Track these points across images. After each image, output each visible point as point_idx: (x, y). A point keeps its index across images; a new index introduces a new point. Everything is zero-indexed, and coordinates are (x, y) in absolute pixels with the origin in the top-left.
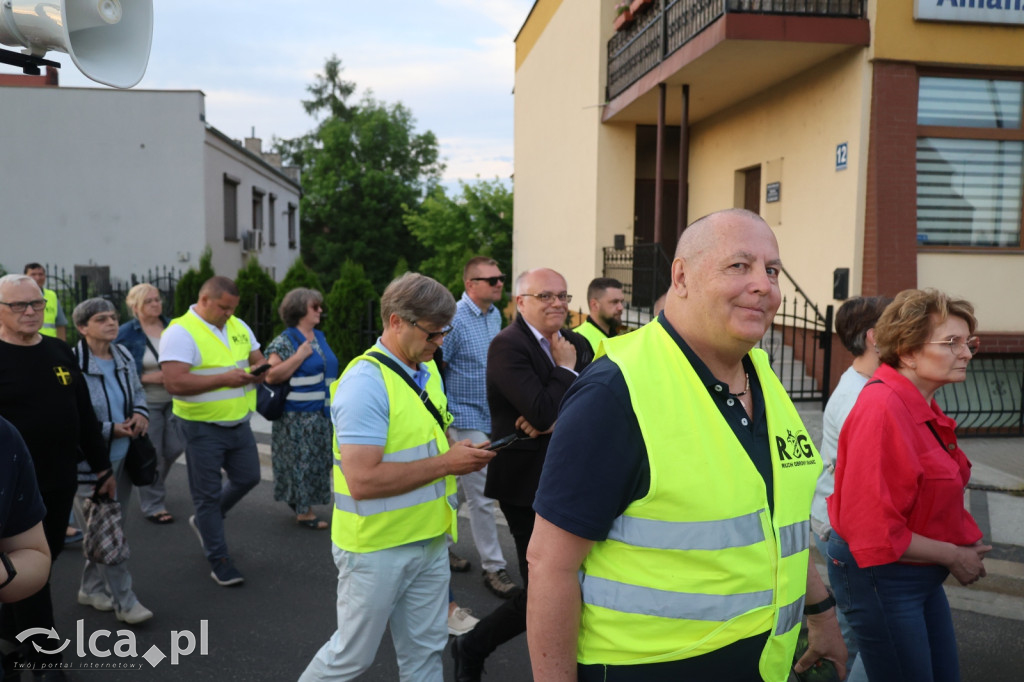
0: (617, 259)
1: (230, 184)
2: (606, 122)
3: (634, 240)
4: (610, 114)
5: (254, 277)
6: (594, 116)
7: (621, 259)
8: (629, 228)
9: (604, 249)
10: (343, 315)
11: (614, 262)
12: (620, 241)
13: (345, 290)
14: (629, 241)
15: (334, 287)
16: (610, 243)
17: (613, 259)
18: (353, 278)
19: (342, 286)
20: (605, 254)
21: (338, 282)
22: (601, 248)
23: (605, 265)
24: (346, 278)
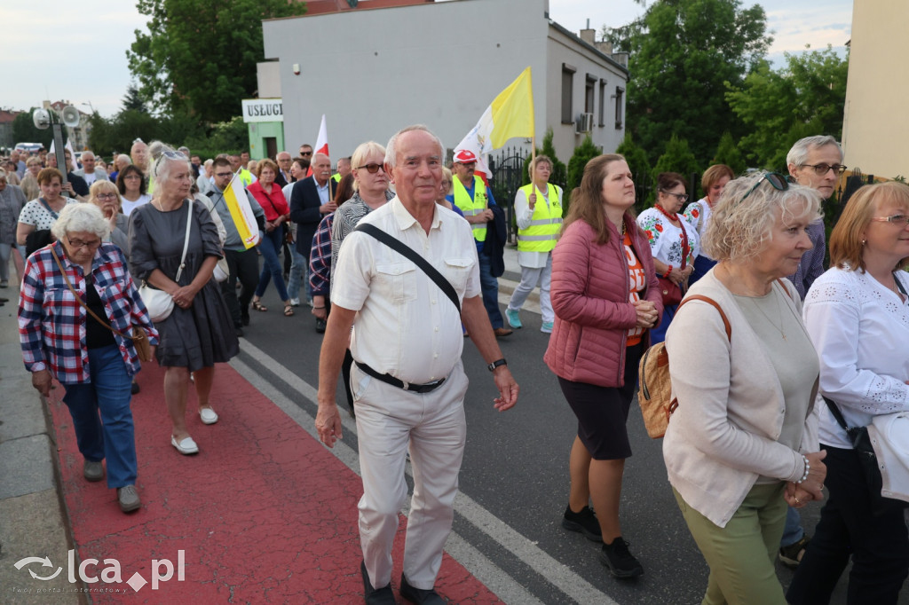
1: (568, 73)
5: (588, 154)
13: (670, 164)
15: (659, 161)
18: (677, 153)
19: (667, 160)
21: (663, 157)
24: (671, 152)
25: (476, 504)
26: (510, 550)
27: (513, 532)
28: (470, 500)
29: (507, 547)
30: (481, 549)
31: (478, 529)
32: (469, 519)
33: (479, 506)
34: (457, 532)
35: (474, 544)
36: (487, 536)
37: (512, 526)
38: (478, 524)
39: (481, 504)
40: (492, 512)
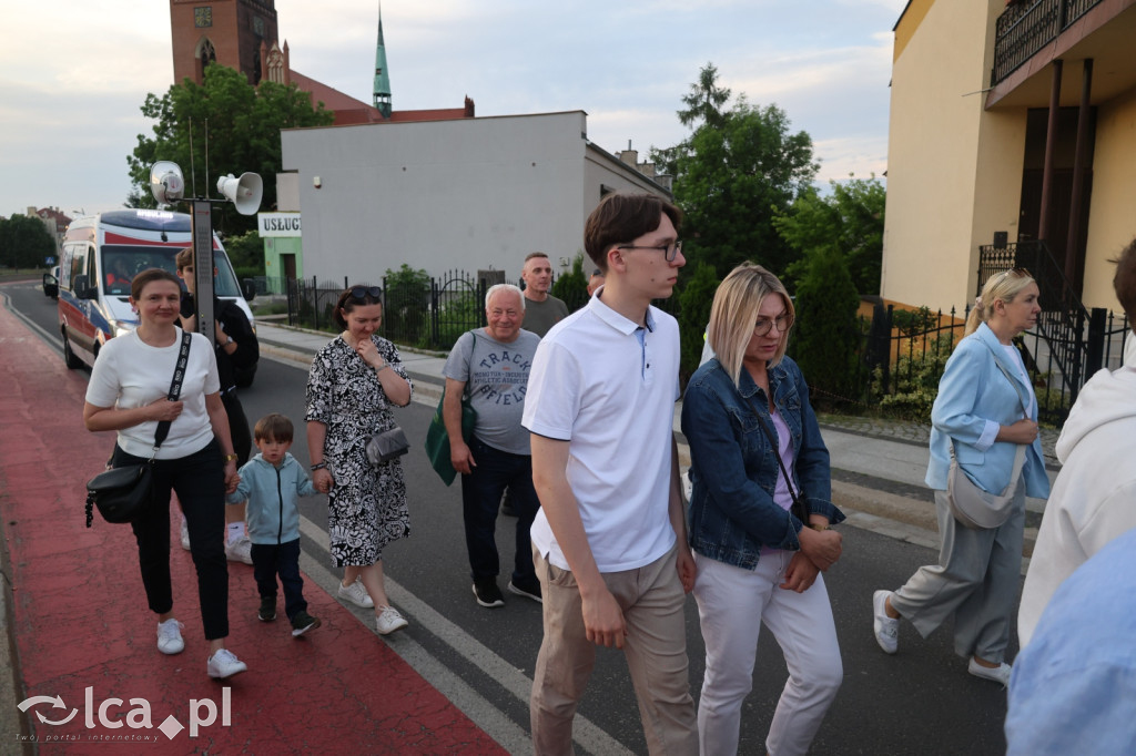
0: (994, 259)
2: (991, 109)
3: (1019, 238)
4: (996, 99)
6: (977, 102)
7: (1000, 258)
8: (1013, 224)
9: (981, 248)
10: (695, 314)
11: (992, 262)
12: (1001, 239)
13: (697, 290)
14: (1013, 238)
16: (989, 241)
17: (990, 259)
19: (695, 286)
20: (982, 253)
21: (692, 283)
22: (977, 247)
23: (981, 265)
24: (699, 279)
25: (467, 635)
26: (495, 678)
27: (501, 660)
28: (461, 631)
29: (492, 676)
30: (465, 679)
31: (464, 659)
32: (458, 649)
33: (469, 636)
34: (443, 662)
35: (458, 673)
36: (474, 665)
37: (500, 655)
38: (466, 653)
39: (472, 634)
40: (481, 642)
